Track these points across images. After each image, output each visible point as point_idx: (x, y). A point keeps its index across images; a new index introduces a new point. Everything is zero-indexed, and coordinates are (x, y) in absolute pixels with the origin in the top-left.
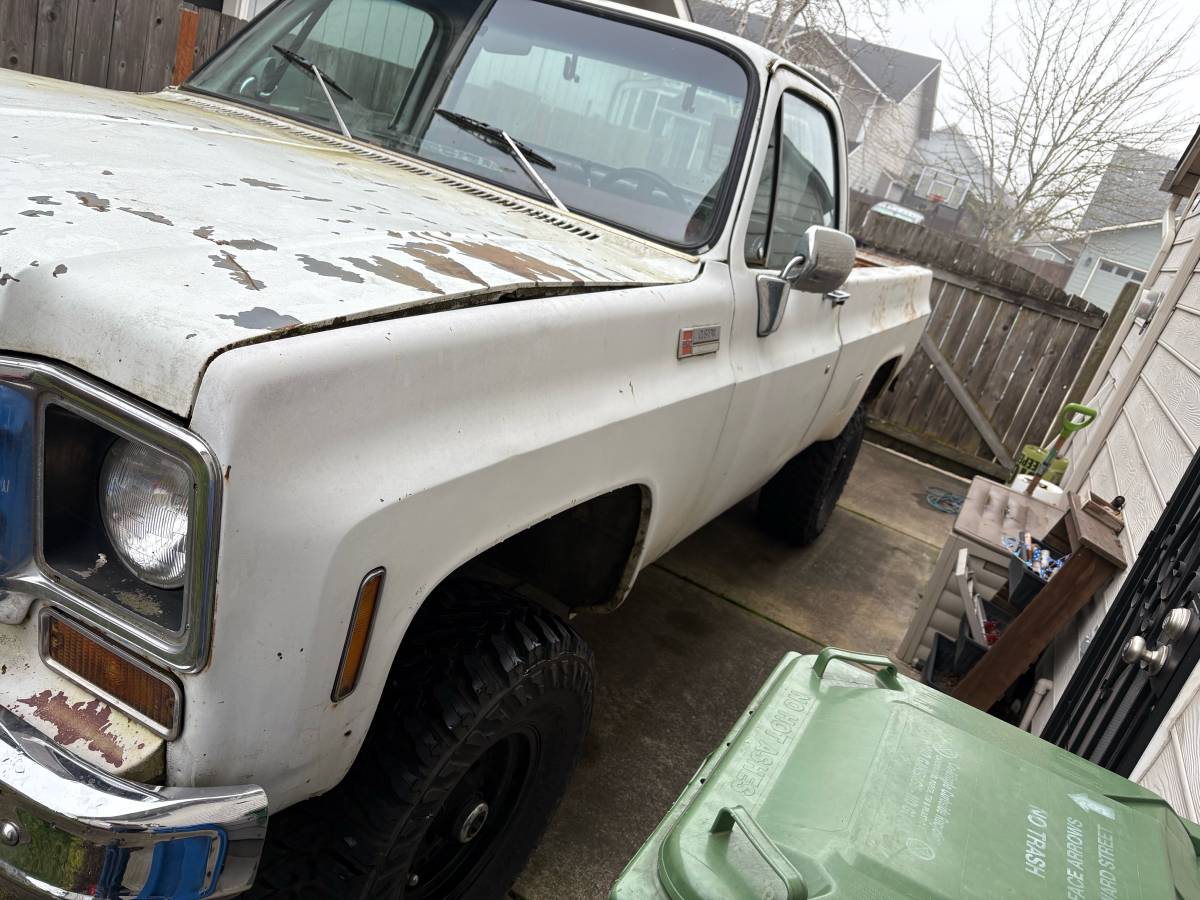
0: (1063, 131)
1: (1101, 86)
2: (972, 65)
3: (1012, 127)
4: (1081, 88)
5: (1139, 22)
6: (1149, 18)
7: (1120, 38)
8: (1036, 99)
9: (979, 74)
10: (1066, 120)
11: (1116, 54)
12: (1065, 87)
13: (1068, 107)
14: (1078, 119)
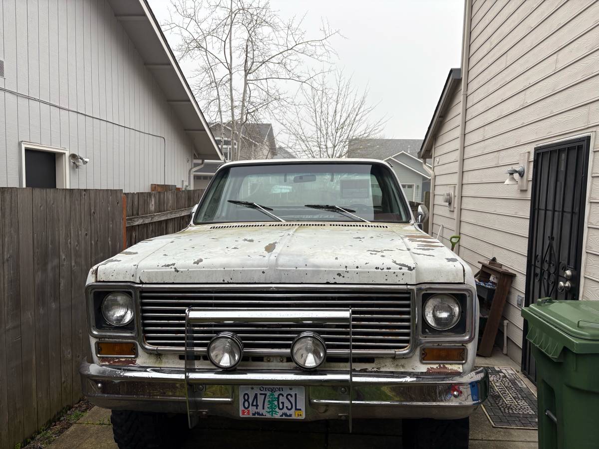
0: (335, 140)
1: (342, 121)
2: (293, 124)
3: (316, 144)
4: (335, 123)
5: (346, 95)
6: (349, 92)
7: (342, 102)
8: (321, 132)
9: (297, 128)
10: (335, 136)
11: (343, 108)
12: (329, 124)
13: (334, 132)
14: (338, 134)
